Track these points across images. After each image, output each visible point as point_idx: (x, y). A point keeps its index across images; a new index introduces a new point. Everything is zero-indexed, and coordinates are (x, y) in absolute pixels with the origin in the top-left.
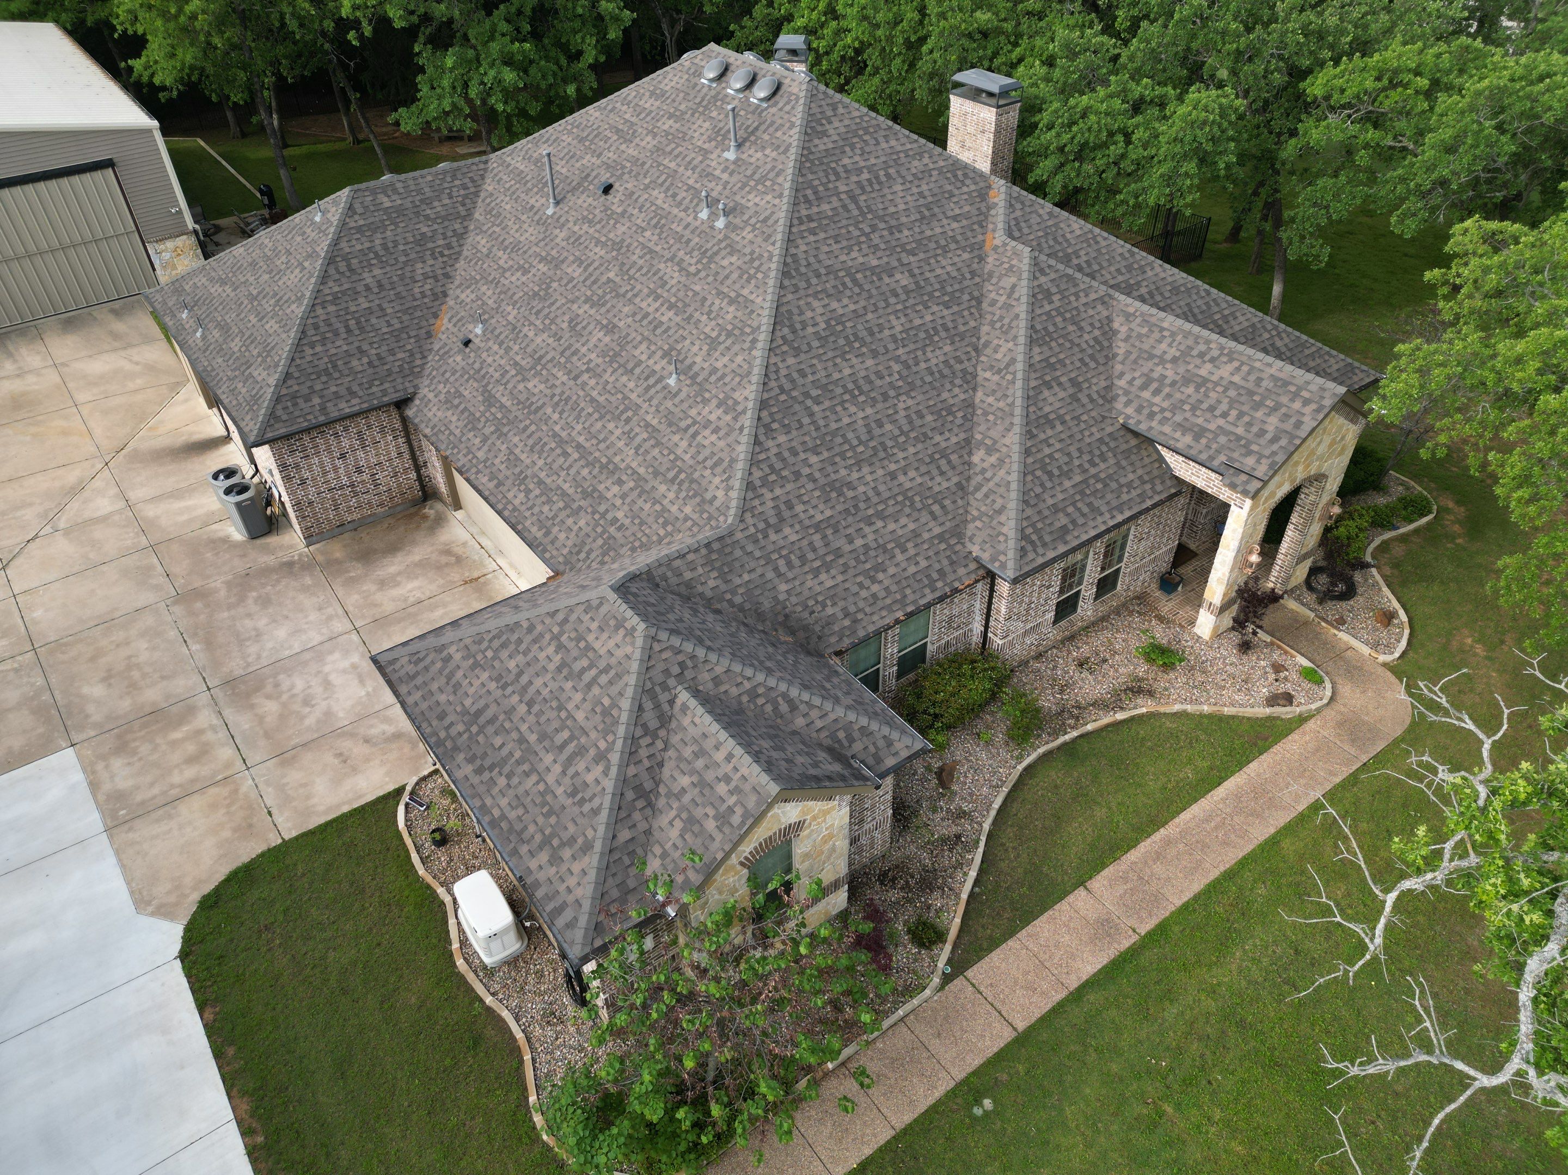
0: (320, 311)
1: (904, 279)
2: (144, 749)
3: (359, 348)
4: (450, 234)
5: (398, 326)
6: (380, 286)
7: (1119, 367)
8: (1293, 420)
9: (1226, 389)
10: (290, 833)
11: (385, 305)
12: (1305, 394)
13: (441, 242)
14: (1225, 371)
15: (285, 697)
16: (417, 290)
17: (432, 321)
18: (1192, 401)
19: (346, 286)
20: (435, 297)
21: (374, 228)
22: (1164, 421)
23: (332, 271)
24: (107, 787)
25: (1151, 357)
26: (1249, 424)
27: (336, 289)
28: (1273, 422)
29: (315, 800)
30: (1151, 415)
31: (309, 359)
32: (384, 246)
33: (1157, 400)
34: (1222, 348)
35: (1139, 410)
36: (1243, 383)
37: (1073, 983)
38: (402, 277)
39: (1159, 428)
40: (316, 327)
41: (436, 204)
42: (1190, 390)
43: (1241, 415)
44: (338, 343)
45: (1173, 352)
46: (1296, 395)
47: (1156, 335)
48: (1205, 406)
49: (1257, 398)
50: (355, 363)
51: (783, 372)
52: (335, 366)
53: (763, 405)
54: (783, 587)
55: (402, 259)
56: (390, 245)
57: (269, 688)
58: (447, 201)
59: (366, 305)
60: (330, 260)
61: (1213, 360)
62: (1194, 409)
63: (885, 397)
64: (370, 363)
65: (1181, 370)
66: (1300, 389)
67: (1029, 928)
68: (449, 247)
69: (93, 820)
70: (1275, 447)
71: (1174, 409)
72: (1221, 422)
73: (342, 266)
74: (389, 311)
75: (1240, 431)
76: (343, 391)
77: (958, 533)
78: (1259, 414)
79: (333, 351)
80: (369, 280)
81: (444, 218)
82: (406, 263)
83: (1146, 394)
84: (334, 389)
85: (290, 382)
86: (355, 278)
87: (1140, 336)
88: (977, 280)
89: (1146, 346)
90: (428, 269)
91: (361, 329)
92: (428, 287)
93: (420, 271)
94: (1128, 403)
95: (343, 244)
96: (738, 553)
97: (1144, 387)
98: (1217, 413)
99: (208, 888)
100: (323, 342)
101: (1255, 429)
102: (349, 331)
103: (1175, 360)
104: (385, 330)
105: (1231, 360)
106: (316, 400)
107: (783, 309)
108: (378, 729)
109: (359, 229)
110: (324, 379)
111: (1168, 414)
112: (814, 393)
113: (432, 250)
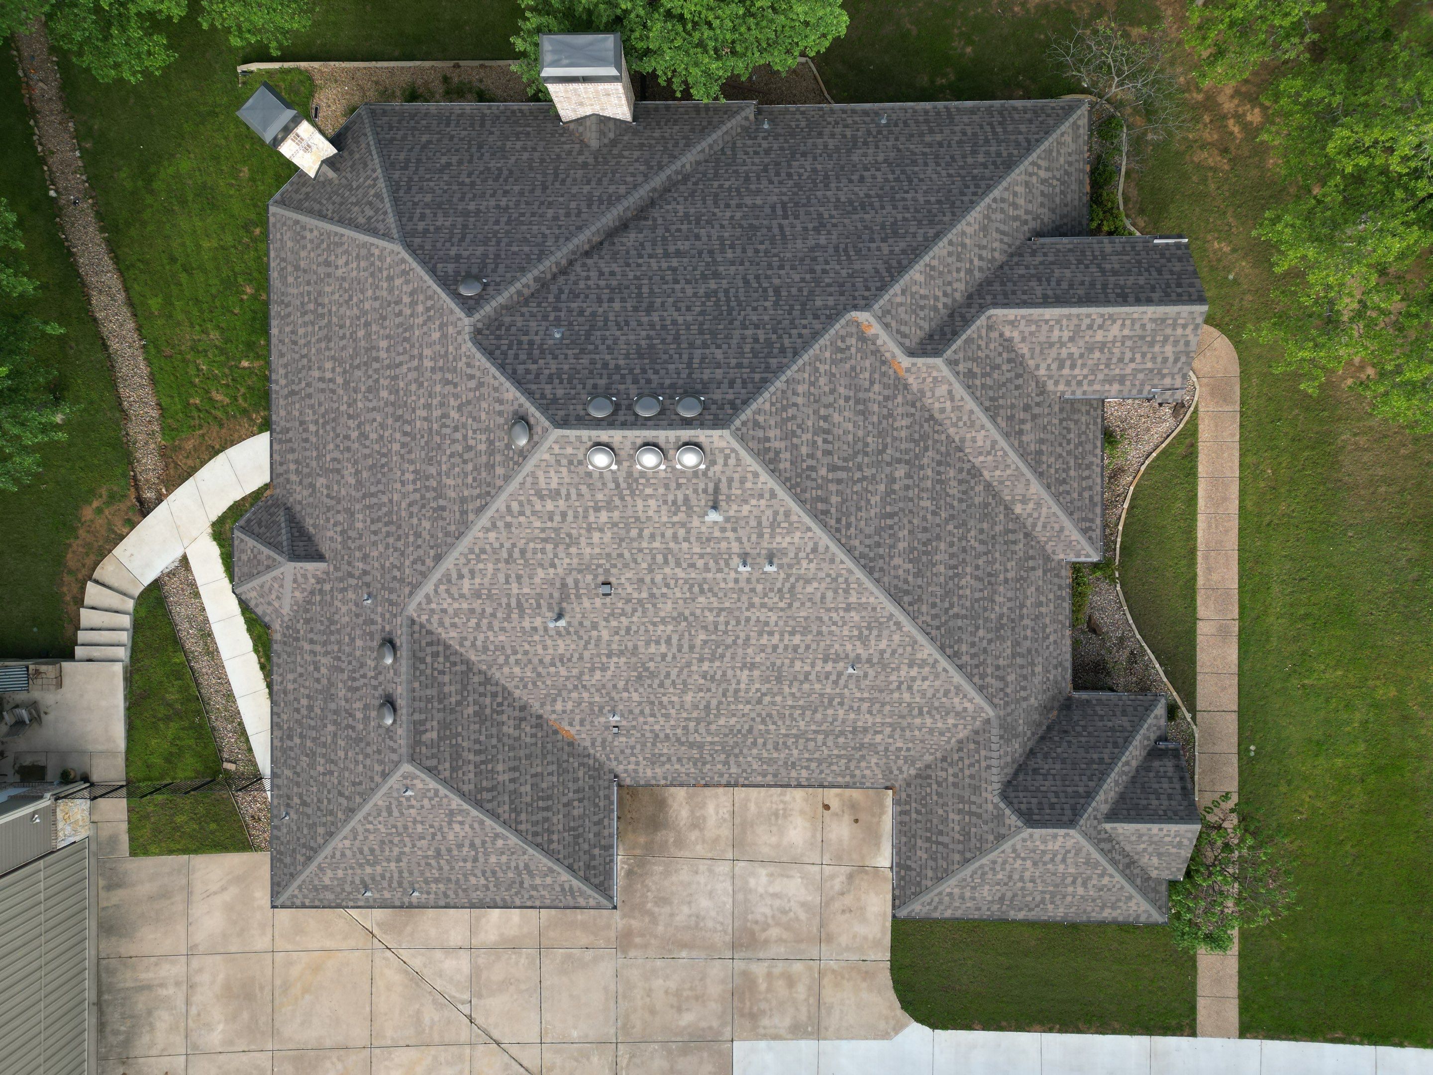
0: (522, 827)
1: (900, 472)
2: (763, 1005)
3: (565, 805)
4: (482, 689)
5: (554, 767)
6: (514, 769)
7: (1031, 363)
8: (1182, 342)
9: (1123, 344)
10: (888, 956)
11: (533, 771)
12: (1180, 321)
13: (488, 701)
14: (1115, 330)
15: (770, 921)
16: (528, 740)
17: (560, 737)
18: (1103, 361)
19: (506, 798)
20: (539, 726)
21: (456, 756)
22: (1091, 383)
23: (489, 806)
24: (782, 1032)
25: (1051, 345)
26: (1154, 359)
27: (507, 807)
28: (1169, 350)
29: (870, 936)
30: (1080, 383)
31: (561, 847)
32: (478, 752)
33: (1077, 371)
34: (1102, 316)
35: (1068, 383)
36: (1132, 333)
37: (1235, 669)
38: (512, 748)
39: (1090, 389)
40: (535, 834)
41: (446, 689)
42: (1097, 354)
43: (1144, 355)
44: (555, 821)
45: (1066, 335)
46: (1174, 326)
47: (1045, 328)
48: (1114, 360)
49: (1148, 339)
50: (576, 812)
51: (929, 619)
52: (572, 829)
53: (942, 648)
54: (1032, 700)
55: (494, 741)
56: (477, 747)
57: (757, 928)
58: (447, 679)
59: (528, 787)
60: (478, 804)
61: (1100, 327)
62: (1107, 366)
63: (964, 550)
64: (580, 800)
65: (1081, 343)
66: (1175, 320)
67: (1198, 664)
68: (494, 695)
69: (806, 1046)
70: (1179, 365)
71: (1093, 372)
72: (1133, 365)
73: (486, 795)
74: (539, 769)
75: (1149, 365)
76: (595, 829)
77: (1047, 559)
78: (1157, 349)
79: (561, 827)
80: (506, 777)
81: (464, 687)
82: (499, 740)
83: (1066, 371)
84: (591, 836)
85: (576, 867)
86: (500, 788)
87: (1031, 334)
88: (918, 404)
89: (1042, 339)
90: (511, 722)
91: (549, 798)
92: (528, 729)
93: (511, 731)
94: (1056, 383)
95: (465, 788)
96: (1009, 719)
97: (1061, 367)
98: (1126, 360)
99: (898, 1004)
100: (550, 832)
101: (1159, 360)
102: (547, 809)
103: (1072, 339)
104: (555, 779)
105: (1114, 321)
106: (596, 851)
107: (893, 591)
108: (837, 884)
109: (453, 769)
110: (581, 840)
111: (1091, 377)
112: (947, 605)
113: (493, 711)
